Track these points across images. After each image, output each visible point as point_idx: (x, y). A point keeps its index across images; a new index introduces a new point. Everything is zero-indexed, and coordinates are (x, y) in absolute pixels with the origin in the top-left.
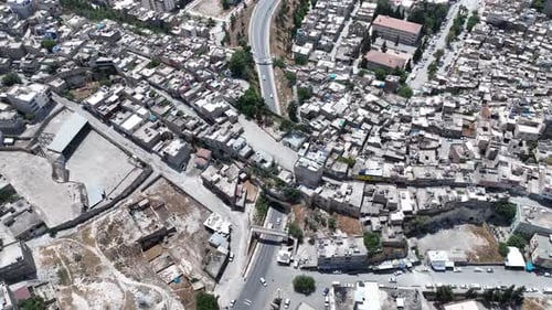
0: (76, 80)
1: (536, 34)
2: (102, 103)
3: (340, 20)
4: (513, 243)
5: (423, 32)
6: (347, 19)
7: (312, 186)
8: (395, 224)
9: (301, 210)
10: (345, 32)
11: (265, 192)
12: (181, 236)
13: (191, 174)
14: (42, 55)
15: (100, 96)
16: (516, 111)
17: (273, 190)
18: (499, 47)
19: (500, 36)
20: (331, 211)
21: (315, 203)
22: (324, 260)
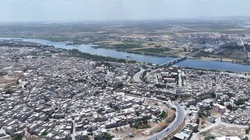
2: (126, 89)
5: (176, 80)
11: (171, 98)
13: (153, 98)
15: (124, 89)
17: (172, 96)
21: (182, 96)
22: (189, 102)
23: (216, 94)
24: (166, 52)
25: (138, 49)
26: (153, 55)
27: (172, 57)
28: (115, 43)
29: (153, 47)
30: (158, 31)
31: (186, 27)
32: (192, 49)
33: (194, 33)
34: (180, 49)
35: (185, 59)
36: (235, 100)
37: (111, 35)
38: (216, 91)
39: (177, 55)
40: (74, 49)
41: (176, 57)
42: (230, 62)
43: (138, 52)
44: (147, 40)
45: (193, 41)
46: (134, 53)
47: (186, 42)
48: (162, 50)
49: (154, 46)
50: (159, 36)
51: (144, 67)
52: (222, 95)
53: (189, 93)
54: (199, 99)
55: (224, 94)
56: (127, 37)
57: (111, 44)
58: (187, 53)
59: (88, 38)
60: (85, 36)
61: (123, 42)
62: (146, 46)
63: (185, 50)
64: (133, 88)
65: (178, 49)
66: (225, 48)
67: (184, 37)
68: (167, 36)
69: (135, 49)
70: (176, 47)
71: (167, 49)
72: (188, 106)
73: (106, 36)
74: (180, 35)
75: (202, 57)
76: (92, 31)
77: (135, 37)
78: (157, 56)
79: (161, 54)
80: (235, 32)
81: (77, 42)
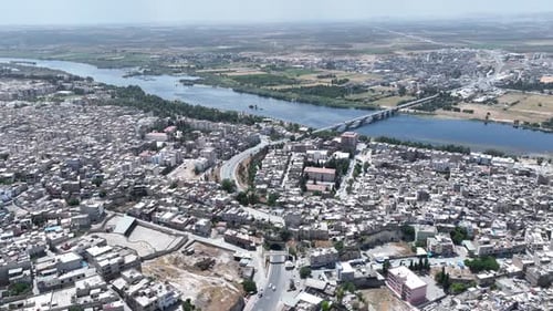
0: (119, 201)
1: (406, 168)
2: (144, 208)
3: (281, 172)
4: (418, 245)
5: (337, 174)
6: (285, 172)
7: (297, 226)
8: (350, 238)
9: (293, 243)
10: (286, 178)
11: (267, 239)
12: (220, 265)
13: (215, 238)
14: (93, 188)
15: (141, 205)
16: (402, 193)
17: (272, 235)
18: (386, 176)
19: (385, 171)
20: (311, 239)
21: (300, 237)
22: (315, 260)
23: (417, 228)
24: (352, 96)
25: (287, 87)
26: (316, 103)
27: (362, 108)
28: (242, 71)
29: (327, 82)
30: (358, 46)
31: (428, 37)
32: (421, 89)
33: (439, 51)
34: (391, 89)
35: (394, 113)
36: (471, 254)
37: (243, 54)
38: (420, 218)
39: (376, 102)
40: (130, 87)
41: (372, 109)
42: (509, 124)
43: (283, 94)
44: (322, 67)
45: (431, 69)
46: (274, 97)
47: (414, 72)
48: (344, 92)
49: (330, 80)
50: (353, 58)
51: (273, 135)
52: (432, 236)
53: (324, 226)
54: (352, 249)
55: (440, 230)
56: (280, 58)
57: (229, 74)
58: (405, 98)
59: (186, 61)
60: (182, 57)
61: (263, 70)
62: (311, 80)
63: (403, 91)
64: (168, 205)
65: (387, 89)
66: (506, 87)
67: (414, 60)
68: (372, 58)
69: (278, 88)
70: (383, 85)
71: (358, 89)
72: (305, 274)
73: (229, 57)
74: (404, 55)
75: (438, 111)
76: (204, 45)
77: (295, 58)
78: (327, 106)
79: (337, 101)
80: (541, 49)
81: (156, 69)
